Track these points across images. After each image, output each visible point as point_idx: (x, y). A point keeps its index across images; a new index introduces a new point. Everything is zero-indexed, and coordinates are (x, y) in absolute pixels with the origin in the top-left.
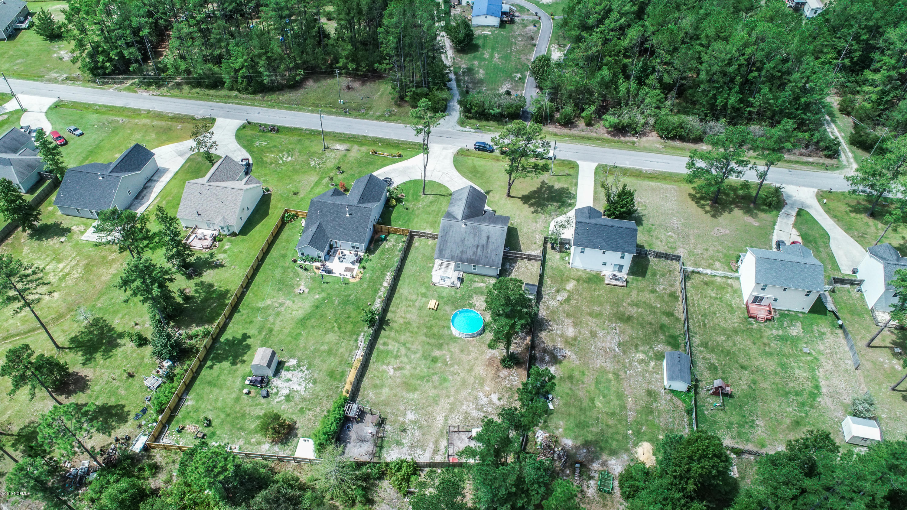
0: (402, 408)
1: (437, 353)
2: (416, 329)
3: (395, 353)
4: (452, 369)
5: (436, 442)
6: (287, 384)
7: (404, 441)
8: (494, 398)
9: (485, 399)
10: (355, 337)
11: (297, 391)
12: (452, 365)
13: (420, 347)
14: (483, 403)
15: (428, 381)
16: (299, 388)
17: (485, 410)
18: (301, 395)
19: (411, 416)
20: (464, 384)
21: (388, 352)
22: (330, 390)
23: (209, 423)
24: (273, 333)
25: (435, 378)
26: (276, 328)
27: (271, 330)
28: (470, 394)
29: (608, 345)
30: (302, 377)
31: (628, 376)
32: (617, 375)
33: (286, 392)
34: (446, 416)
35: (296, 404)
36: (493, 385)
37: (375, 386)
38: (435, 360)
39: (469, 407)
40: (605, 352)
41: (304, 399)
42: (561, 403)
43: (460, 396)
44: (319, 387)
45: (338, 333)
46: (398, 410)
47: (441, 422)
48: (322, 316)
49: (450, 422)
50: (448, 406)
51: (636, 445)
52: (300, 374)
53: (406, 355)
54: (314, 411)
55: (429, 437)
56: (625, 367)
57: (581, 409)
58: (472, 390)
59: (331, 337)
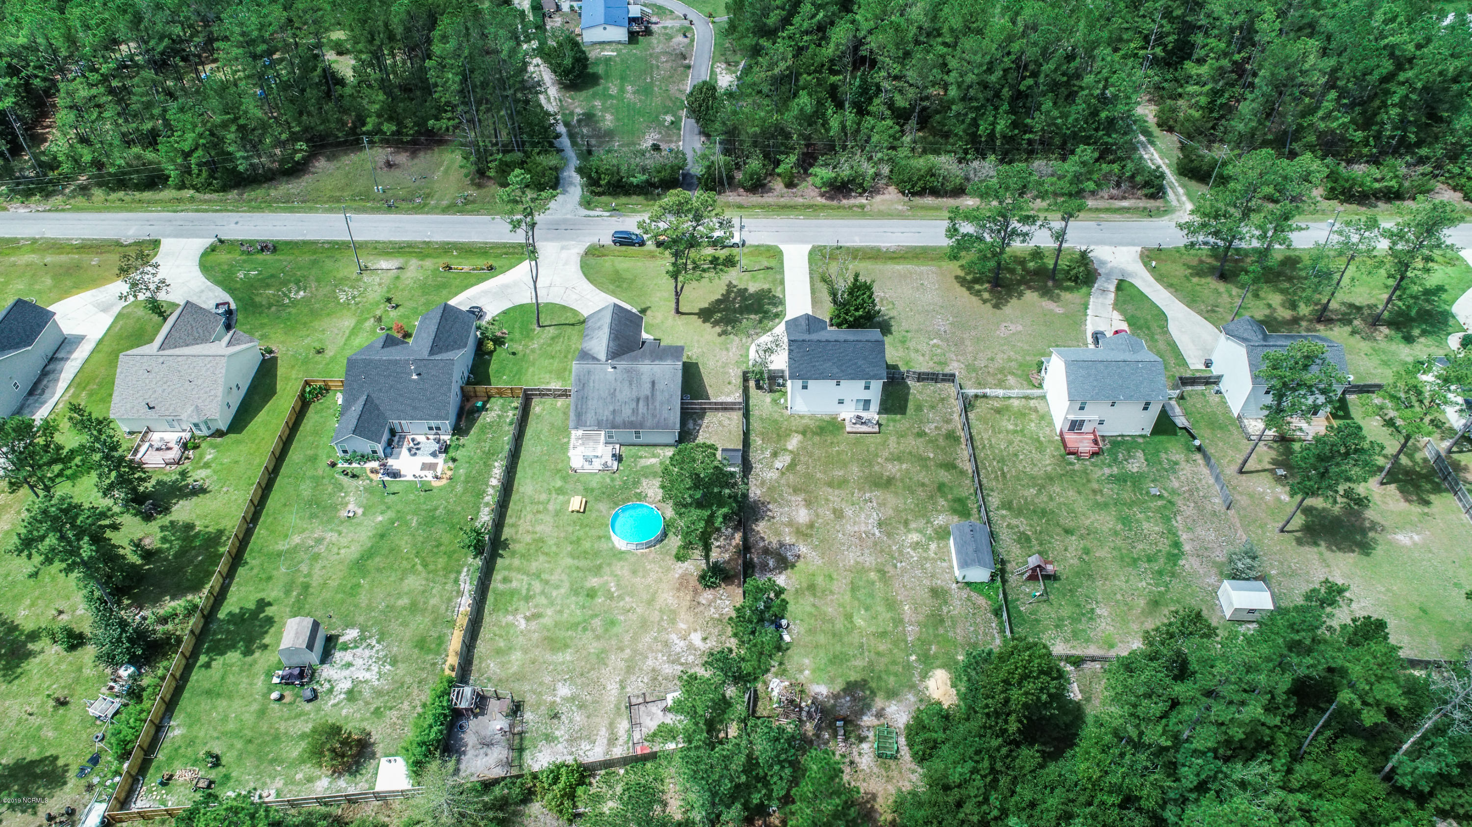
0: (547, 679)
1: (593, 582)
2: (554, 548)
3: (524, 592)
4: (621, 604)
5: (611, 726)
6: (346, 673)
7: (557, 733)
8: (696, 638)
9: (682, 644)
10: (453, 576)
11: (366, 682)
12: (621, 597)
13: (564, 577)
14: (678, 650)
15: (585, 629)
16: (368, 676)
17: (683, 660)
18: (373, 688)
19: (564, 691)
20: (644, 625)
21: (513, 593)
22: (423, 669)
23: (216, 761)
24: (311, 590)
25: (597, 622)
26: (315, 581)
27: (306, 587)
28: (655, 638)
29: (863, 529)
30: (370, 657)
31: (899, 571)
32: (882, 572)
33: (347, 685)
34: (621, 681)
35: (367, 703)
36: (691, 619)
37: (499, 652)
38: (591, 594)
39: (657, 661)
40: (860, 539)
41: (379, 693)
42: (802, 631)
43: (640, 646)
44: (402, 668)
45: (424, 575)
46: (541, 684)
47: (615, 692)
48: (391, 550)
49: (629, 689)
50: (622, 665)
51: (924, 676)
52: (367, 653)
53: (543, 593)
54: (400, 709)
55: (598, 720)
56: (893, 557)
57: (834, 635)
58: (659, 632)
59: (413, 582)
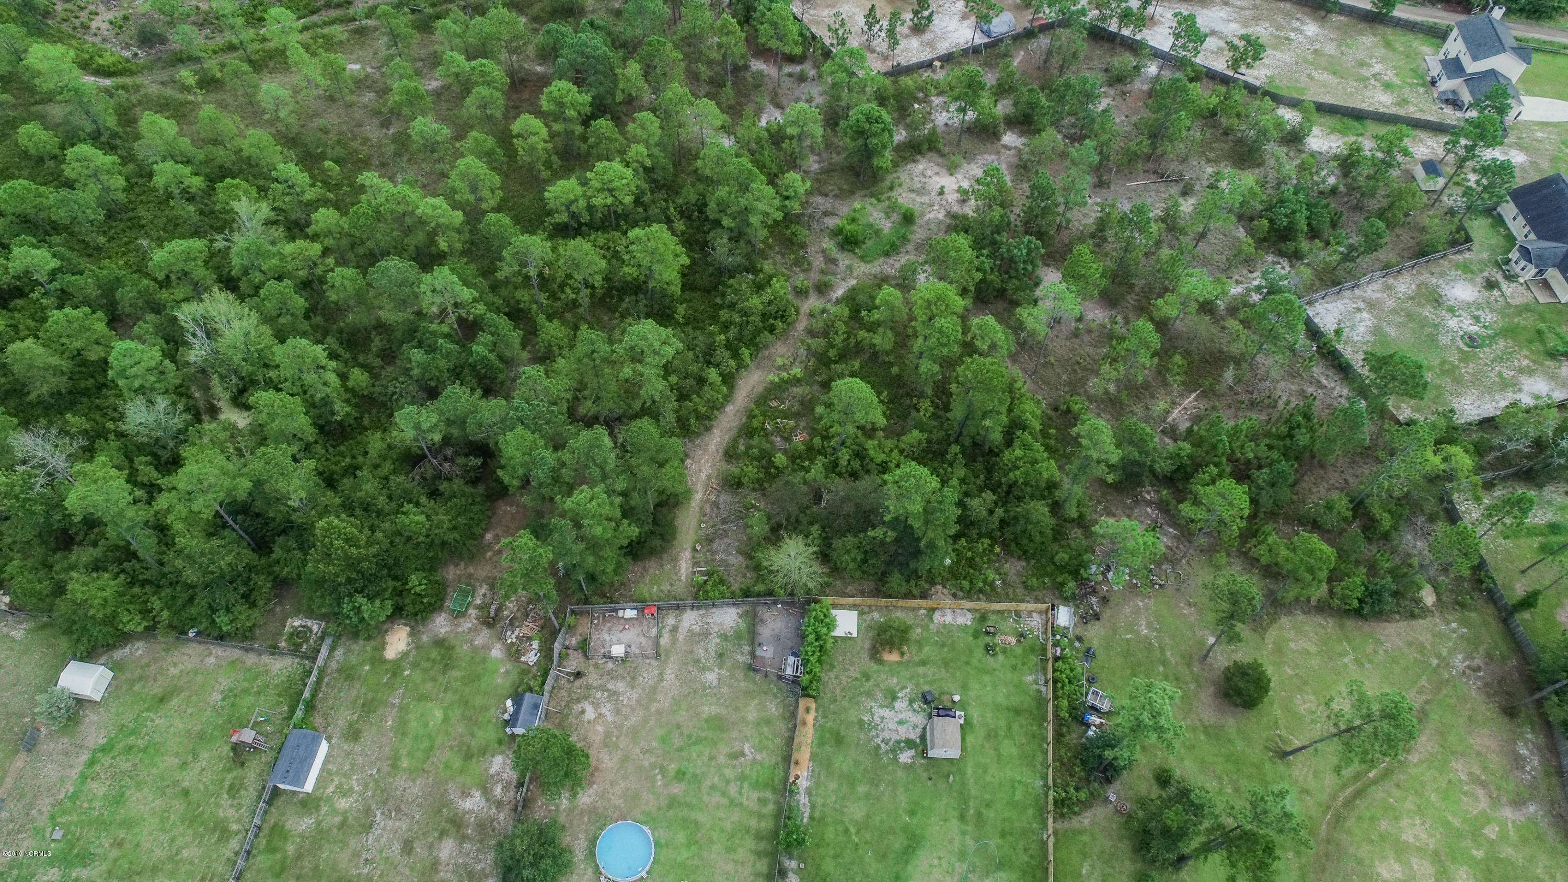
0: (725, 690)
1: (677, 789)
2: (715, 836)
3: (746, 785)
4: (653, 760)
5: (674, 641)
6: (900, 716)
7: (718, 641)
8: (590, 714)
9: (604, 710)
10: (817, 814)
11: (882, 707)
12: (653, 766)
13: (706, 798)
14: (608, 705)
15: (689, 737)
16: (882, 712)
17: (606, 694)
18: (876, 700)
19: (711, 677)
20: (634, 733)
21: (756, 786)
22: (834, 713)
23: (989, 649)
24: (956, 814)
25: (677, 742)
26: (954, 823)
27: (962, 818)
28: (626, 719)
29: (390, 823)
30: (883, 730)
31: (378, 764)
32: (394, 766)
33: (899, 705)
34: (662, 681)
35: (878, 685)
36: (590, 735)
37: (768, 722)
38: (680, 775)
39: (629, 696)
40: (398, 810)
41: (869, 694)
42: (493, 710)
43: (641, 714)
44: (853, 715)
45: (846, 819)
46: (730, 686)
47: (668, 671)
48: (884, 856)
49: (656, 672)
50: (660, 697)
51: (405, 655)
52: (887, 735)
53: (728, 782)
54: (849, 677)
55: (684, 648)
56: (377, 781)
57: (466, 703)
58: (622, 725)
59: (856, 811)
